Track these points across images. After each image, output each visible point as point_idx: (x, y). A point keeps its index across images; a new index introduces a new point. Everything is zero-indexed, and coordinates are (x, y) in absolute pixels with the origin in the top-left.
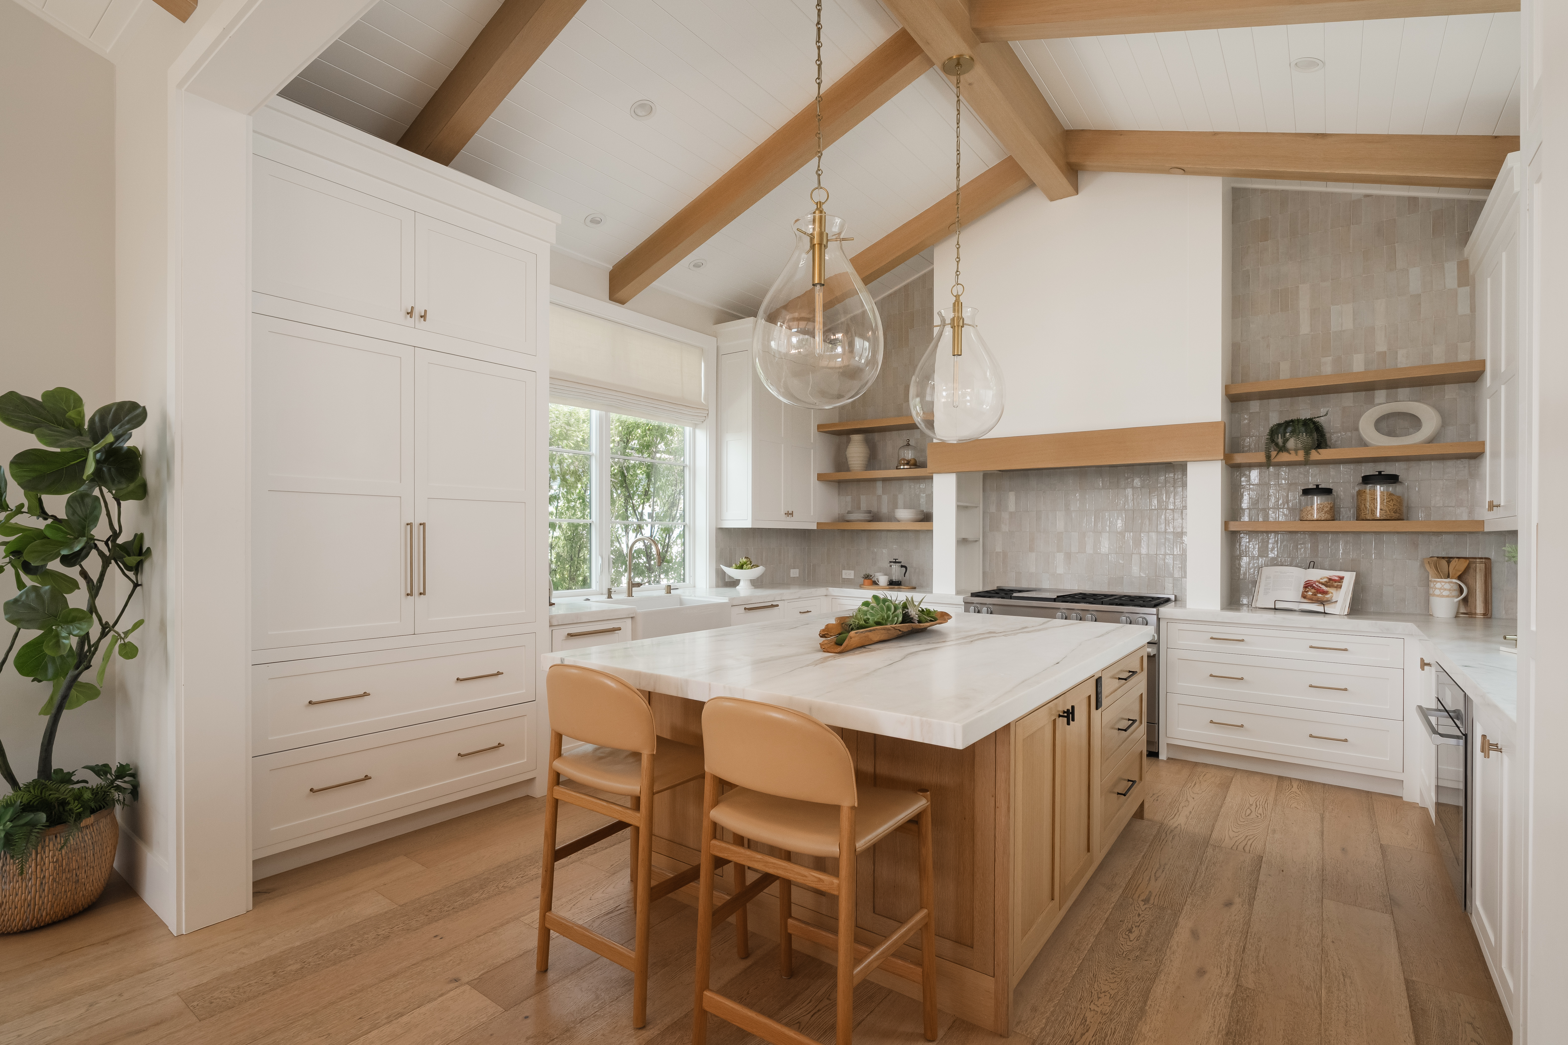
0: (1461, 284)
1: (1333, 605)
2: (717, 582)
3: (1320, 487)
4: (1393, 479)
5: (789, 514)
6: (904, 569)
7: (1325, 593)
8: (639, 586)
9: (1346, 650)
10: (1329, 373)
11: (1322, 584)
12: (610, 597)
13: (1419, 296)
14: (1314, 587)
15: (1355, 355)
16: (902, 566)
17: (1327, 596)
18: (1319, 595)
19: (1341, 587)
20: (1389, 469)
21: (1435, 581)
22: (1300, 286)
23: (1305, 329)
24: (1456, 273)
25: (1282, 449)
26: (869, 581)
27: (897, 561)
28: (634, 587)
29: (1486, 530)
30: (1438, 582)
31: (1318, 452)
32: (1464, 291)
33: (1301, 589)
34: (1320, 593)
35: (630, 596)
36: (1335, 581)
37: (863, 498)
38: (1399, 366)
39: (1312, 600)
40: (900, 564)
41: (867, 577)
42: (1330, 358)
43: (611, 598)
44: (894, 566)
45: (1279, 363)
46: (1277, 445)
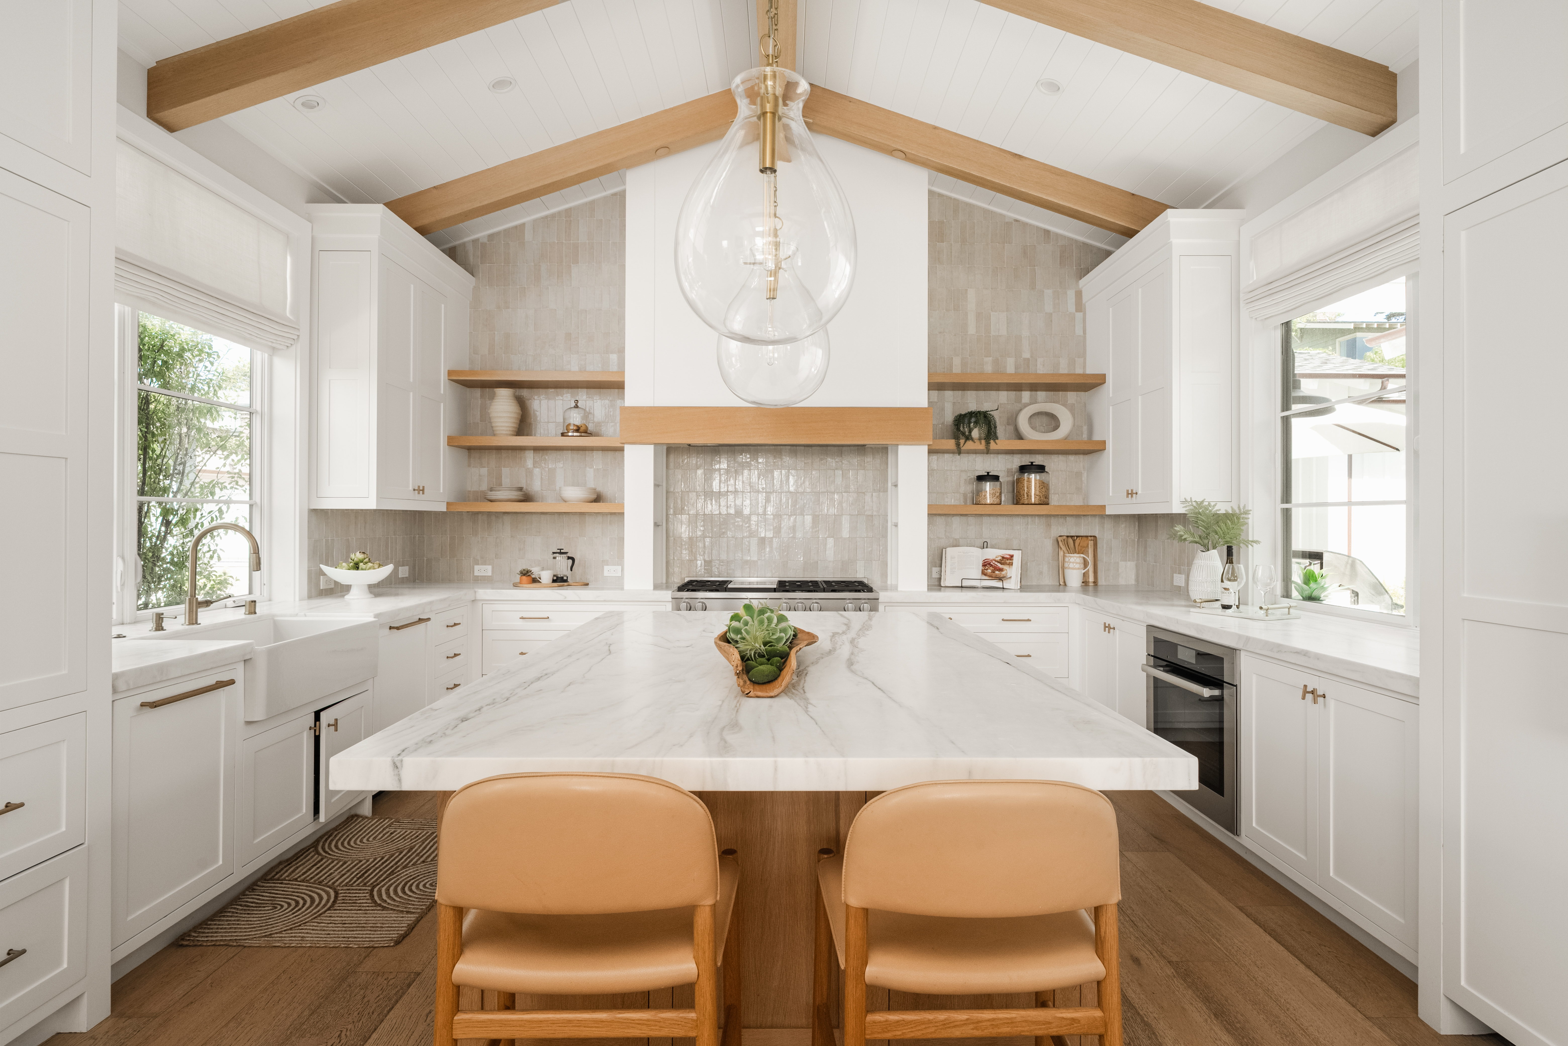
0: (1077, 311)
1: (1009, 580)
2: (309, 591)
3: (990, 474)
4: (1041, 469)
5: (421, 490)
6: (570, 561)
7: (1001, 570)
8: (208, 606)
9: (1029, 620)
10: (990, 372)
11: (998, 562)
12: (159, 627)
13: (1051, 314)
14: (991, 566)
15: (1008, 359)
16: (569, 558)
17: (1003, 573)
18: (997, 572)
19: (1012, 565)
20: (1038, 460)
21: (1069, 556)
22: (968, 289)
23: (972, 330)
24: (1074, 300)
25: (968, 438)
26: (529, 578)
27: (562, 551)
28: (200, 607)
29: (1107, 513)
30: (1072, 557)
31: (996, 443)
32: (1079, 315)
33: (981, 568)
34: (997, 570)
35: (193, 624)
36: (1007, 559)
37: (505, 471)
38: (1039, 372)
39: (992, 577)
40: (565, 555)
41: (526, 573)
42: (991, 358)
43: (163, 629)
44: (559, 558)
45: (952, 358)
46: (963, 434)
